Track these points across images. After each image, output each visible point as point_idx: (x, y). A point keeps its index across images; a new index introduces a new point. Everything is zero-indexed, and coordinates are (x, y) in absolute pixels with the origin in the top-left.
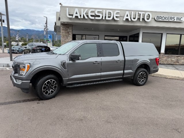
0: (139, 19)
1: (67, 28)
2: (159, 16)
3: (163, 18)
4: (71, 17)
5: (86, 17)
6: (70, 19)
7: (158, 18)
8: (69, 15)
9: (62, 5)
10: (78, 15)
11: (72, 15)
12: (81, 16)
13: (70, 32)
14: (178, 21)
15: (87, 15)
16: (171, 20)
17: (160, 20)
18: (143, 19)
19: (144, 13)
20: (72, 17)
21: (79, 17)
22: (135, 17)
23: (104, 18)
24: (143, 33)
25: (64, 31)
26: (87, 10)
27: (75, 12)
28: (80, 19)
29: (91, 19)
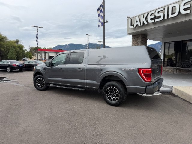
1: (137, 39)
4: (132, 27)
5: (146, 23)
8: (131, 26)
9: (129, 18)
10: (138, 23)
11: (133, 25)
12: (140, 23)
13: (139, 42)
15: (147, 20)
21: (139, 25)
23: (166, 18)
25: (134, 42)
26: (147, 14)
27: (136, 21)
28: (141, 26)
29: (153, 23)
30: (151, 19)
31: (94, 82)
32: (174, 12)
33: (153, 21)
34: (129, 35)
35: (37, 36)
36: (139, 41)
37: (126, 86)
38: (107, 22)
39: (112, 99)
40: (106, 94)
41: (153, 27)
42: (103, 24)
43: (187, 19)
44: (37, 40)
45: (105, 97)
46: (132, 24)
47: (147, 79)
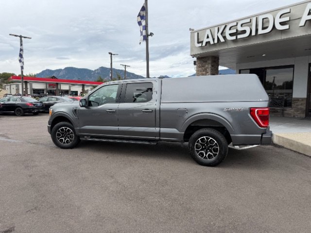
1: (204, 64)
4: (200, 45)
5: (222, 40)
8: (198, 42)
9: (193, 30)
10: (210, 39)
11: (202, 42)
12: (214, 40)
13: (208, 68)
15: (224, 35)
20: (202, 44)
21: (212, 43)
25: (200, 69)
26: (223, 26)
27: (206, 36)
28: (214, 44)
29: (233, 41)
30: (231, 35)
31: (174, 131)
32: (265, 26)
33: (234, 38)
34: (193, 57)
35: (21, 52)
36: (209, 66)
37: (231, 135)
38: (151, 34)
39: (206, 156)
40: (196, 149)
41: (233, 46)
42: (146, 38)
43: (284, 37)
44: (22, 59)
45: (194, 153)
46: (200, 40)
47: (264, 124)
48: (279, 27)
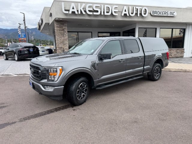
0: (136, 14)
1: (62, 25)
2: (155, 11)
3: (158, 12)
4: (67, 12)
5: (84, 13)
6: (66, 14)
7: (154, 13)
8: (65, 10)
10: (75, 10)
11: (69, 11)
12: (78, 11)
14: (171, 16)
15: (85, 10)
16: (165, 15)
17: (156, 15)
18: (141, 14)
19: (141, 8)
20: (69, 12)
21: (76, 13)
22: (132, 12)
23: (102, 14)
24: (139, 28)
25: (59, 29)
27: (72, 8)
28: (79, 14)
29: (89, 15)
32: (108, 11)
33: (91, 13)
36: (66, 28)
48: (114, 14)
